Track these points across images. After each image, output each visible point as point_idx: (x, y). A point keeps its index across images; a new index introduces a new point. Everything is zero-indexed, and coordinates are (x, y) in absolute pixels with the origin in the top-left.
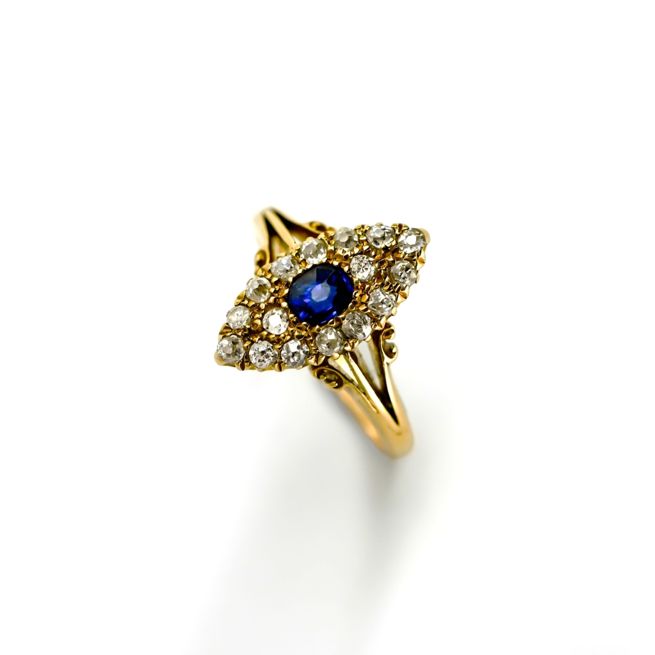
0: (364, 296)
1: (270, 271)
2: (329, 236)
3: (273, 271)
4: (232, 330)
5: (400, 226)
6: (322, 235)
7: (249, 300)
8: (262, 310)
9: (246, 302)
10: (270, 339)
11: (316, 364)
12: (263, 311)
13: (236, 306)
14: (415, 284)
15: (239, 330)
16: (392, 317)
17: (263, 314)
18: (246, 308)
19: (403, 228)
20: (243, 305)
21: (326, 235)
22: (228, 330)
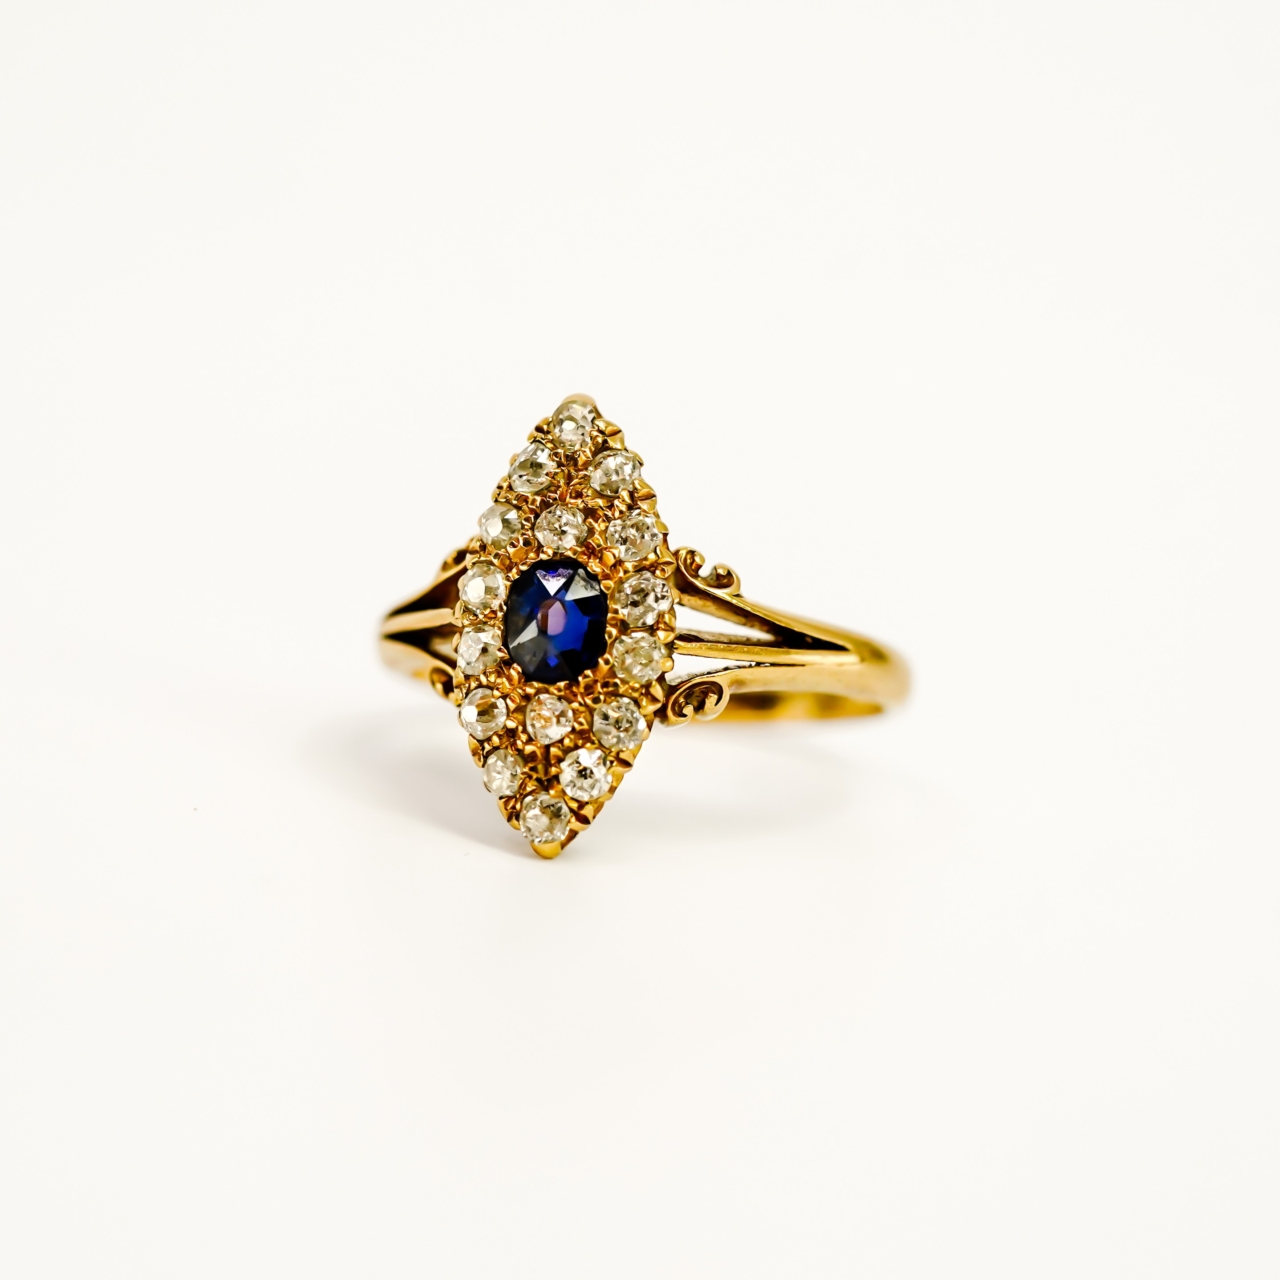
0: (604, 557)
1: (467, 677)
2: (478, 549)
3: (469, 672)
4: (514, 797)
5: (539, 429)
6: (469, 559)
7: (489, 739)
8: (517, 728)
9: (487, 747)
10: (569, 747)
11: (659, 705)
12: (520, 728)
13: (483, 766)
14: (643, 469)
15: (522, 786)
16: (668, 538)
17: (525, 731)
18: (496, 752)
19: (545, 427)
20: (489, 753)
21: (473, 552)
22: (512, 804)
